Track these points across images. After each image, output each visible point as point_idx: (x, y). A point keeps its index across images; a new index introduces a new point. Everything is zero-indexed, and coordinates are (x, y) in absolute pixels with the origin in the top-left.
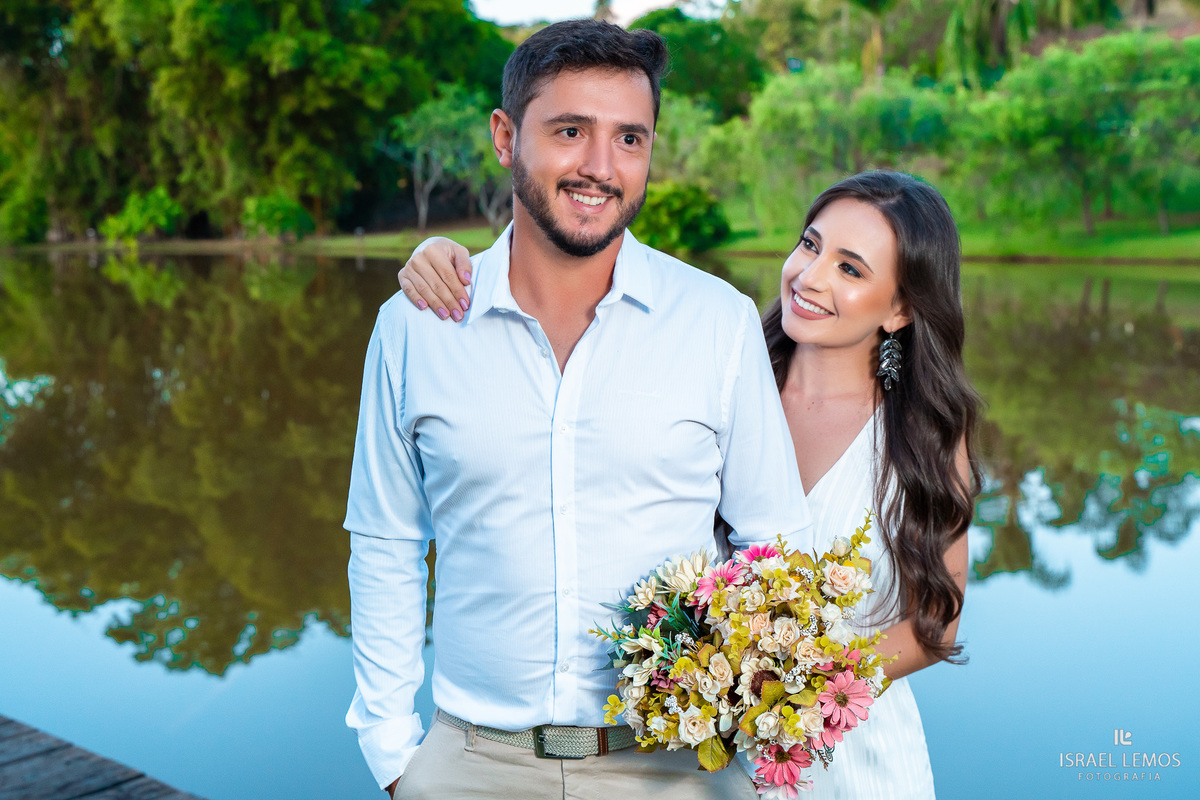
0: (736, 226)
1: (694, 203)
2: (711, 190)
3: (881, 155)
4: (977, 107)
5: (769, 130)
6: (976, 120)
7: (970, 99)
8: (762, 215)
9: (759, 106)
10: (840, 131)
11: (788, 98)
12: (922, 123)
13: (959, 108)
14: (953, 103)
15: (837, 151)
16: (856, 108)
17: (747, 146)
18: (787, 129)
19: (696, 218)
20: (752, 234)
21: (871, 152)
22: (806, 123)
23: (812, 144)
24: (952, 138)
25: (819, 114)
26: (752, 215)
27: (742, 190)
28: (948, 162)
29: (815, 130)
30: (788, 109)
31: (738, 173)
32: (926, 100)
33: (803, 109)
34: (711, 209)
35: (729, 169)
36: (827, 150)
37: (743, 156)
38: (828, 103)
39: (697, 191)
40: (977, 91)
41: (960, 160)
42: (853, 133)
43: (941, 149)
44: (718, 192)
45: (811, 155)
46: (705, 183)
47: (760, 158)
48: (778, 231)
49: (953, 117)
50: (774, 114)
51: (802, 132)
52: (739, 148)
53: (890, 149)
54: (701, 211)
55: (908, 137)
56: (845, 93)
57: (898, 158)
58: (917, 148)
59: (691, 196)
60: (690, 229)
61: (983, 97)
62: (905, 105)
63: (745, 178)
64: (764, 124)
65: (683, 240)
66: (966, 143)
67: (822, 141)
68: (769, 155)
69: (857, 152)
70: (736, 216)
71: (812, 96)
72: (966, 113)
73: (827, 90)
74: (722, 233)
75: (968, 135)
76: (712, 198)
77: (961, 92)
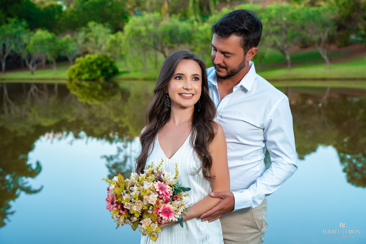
0: (120, 70)
1: (105, 62)
2: (111, 57)
3: (169, 45)
4: (201, 28)
5: (131, 36)
6: (201, 32)
7: (199, 25)
8: (130, 66)
9: (127, 28)
10: (155, 36)
11: (137, 25)
12: (183, 34)
13: (195, 29)
14: (193, 27)
15: (154, 43)
16: (161, 28)
17: (123, 42)
18: (137, 35)
19: (106, 67)
20: (127, 72)
21: (166, 43)
22: (144, 34)
23: (146, 41)
24: (193, 39)
25: (147, 30)
26: (126, 66)
27: (122, 57)
28: (193, 47)
29: (147, 36)
30: (137, 29)
31: (121, 51)
32: (184, 26)
33: (143, 28)
34: (112, 64)
35: (118, 50)
36: (151, 43)
37: (122, 45)
38: (151, 27)
39: (106, 57)
40: (201, 23)
41: (196, 46)
42: (160, 37)
43: (190, 42)
44: (114, 58)
45: (146, 44)
46: (109, 55)
47: (128, 45)
48: (136, 71)
49: (193, 32)
50: (132, 30)
51: (142, 37)
52: (121, 42)
53: (172, 43)
54: (108, 64)
55: (179, 38)
56: (157, 23)
57: (175, 45)
58: (182, 42)
59: (104, 59)
60: (104, 71)
61: (203, 25)
62: (177, 27)
63: (123, 53)
64: (129, 34)
65: (102, 74)
66: (198, 40)
67: (150, 40)
68: (131, 45)
69: (161, 43)
70: (120, 66)
71: (146, 24)
72: (198, 30)
73: (150, 22)
74: (116, 72)
75: (199, 38)
76: (112, 60)
77: (196, 23)
